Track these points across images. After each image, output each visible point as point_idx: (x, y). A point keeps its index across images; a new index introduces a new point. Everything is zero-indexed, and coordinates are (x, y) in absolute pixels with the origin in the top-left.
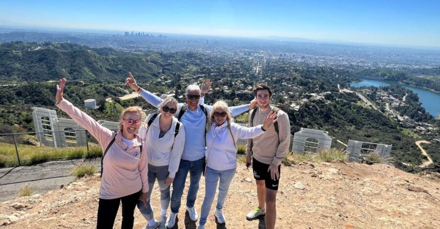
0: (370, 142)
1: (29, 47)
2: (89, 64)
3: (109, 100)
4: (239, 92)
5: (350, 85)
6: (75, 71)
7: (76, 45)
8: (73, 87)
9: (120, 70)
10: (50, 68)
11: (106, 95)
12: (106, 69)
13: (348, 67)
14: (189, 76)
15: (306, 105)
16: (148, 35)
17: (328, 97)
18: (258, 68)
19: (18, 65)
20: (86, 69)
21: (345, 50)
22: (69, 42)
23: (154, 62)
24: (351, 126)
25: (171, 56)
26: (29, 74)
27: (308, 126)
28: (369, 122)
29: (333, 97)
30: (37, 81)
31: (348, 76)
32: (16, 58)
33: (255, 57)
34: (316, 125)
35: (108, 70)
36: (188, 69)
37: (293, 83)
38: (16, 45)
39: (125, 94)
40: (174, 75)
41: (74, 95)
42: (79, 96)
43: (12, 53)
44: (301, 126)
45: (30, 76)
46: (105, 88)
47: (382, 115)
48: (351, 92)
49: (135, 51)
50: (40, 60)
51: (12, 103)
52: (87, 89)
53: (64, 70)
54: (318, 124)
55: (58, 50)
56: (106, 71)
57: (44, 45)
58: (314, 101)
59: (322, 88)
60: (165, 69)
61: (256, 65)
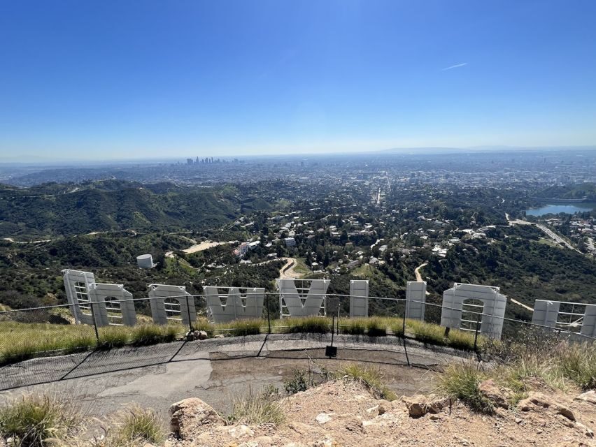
0: (566, 300)
1: (64, 189)
2: (142, 206)
3: (170, 255)
4: (353, 234)
5: (525, 213)
6: (123, 217)
7: (124, 182)
8: (122, 240)
9: (183, 213)
10: (92, 215)
11: (165, 249)
12: (164, 211)
13: (521, 186)
14: (278, 214)
15: (457, 248)
16: (219, 160)
17: (491, 234)
18: (379, 197)
19: (51, 214)
20: (138, 213)
21: (513, 161)
22: (114, 178)
23: (229, 198)
24: (532, 276)
25: (252, 187)
26: (65, 224)
27: (463, 280)
28: (562, 269)
29: (499, 233)
30: (76, 234)
31: (521, 199)
32: (48, 204)
33: (374, 180)
34: (475, 277)
35: (166, 212)
36: (277, 205)
37: (435, 216)
38: (48, 187)
39: (191, 245)
40: (258, 214)
41: (123, 250)
42: (131, 251)
43: (44, 199)
44: (452, 280)
45: (68, 228)
46: (164, 238)
47: (583, 258)
48: (529, 223)
49: (203, 184)
50: (79, 205)
51: (45, 265)
52: (141, 241)
53: (109, 216)
54: (478, 276)
55: (101, 190)
56: (164, 215)
57: (83, 184)
58: (470, 241)
59: (481, 221)
60: (245, 206)
61: (375, 193)
